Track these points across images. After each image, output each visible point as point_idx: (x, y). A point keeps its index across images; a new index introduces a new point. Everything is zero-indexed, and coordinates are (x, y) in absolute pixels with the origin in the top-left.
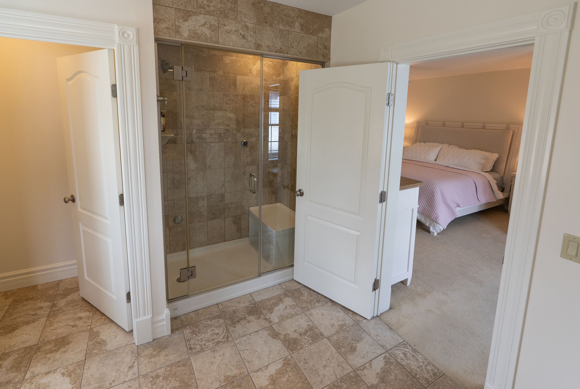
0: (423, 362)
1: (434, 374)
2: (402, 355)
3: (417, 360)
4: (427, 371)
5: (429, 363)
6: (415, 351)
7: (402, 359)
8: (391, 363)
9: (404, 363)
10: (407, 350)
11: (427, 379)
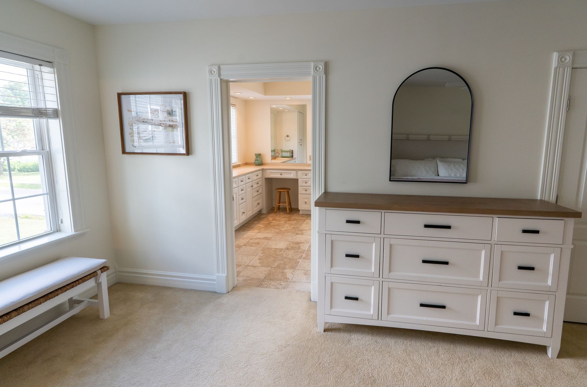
0: (270, 286)
1: (262, 285)
2: (282, 283)
3: (273, 286)
4: (265, 284)
5: (266, 287)
6: (277, 288)
7: (281, 282)
8: (284, 279)
9: (279, 281)
10: (281, 287)
11: (264, 281)
